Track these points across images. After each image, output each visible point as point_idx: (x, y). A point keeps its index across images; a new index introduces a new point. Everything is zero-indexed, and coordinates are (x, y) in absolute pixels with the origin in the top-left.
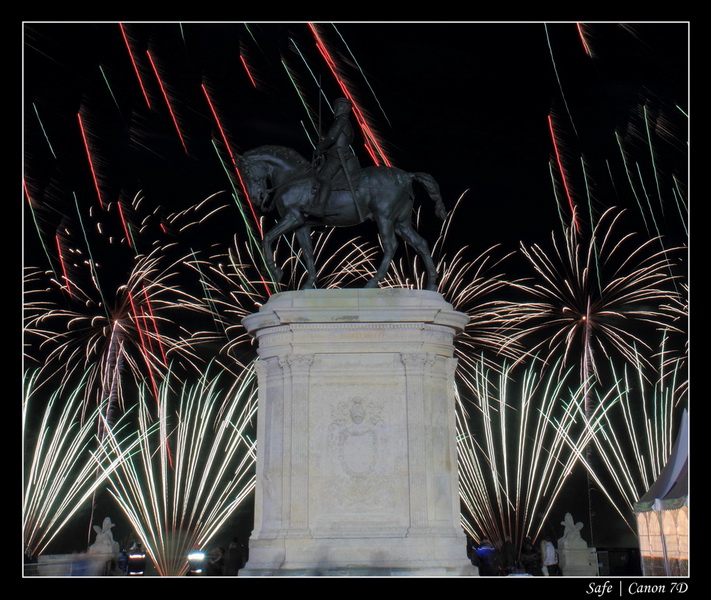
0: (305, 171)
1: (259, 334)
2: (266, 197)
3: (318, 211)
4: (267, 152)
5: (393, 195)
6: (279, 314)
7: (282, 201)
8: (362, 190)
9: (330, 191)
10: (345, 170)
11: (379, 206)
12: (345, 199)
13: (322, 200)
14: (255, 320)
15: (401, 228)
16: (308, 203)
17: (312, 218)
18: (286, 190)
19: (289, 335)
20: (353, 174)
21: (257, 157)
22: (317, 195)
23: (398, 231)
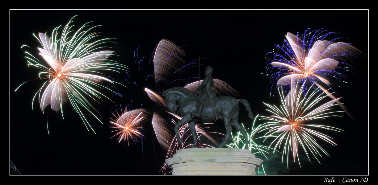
0: (193, 98)
1: (173, 166)
2: (176, 109)
3: (198, 115)
4: (176, 90)
5: (230, 108)
6: (181, 158)
7: (183, 111)
8: (217, 106)
9: (203, 106)
10: (210, 97)
11: (224, 113)
12: (210, 110)
13: (200, 110)
14: (171, 160)
15: (234, 123)
16: (194, 111)
17: (195, 118)
18: (184, 106)
19: (186, 167)
20: (213, 100)
21: (172, 92)
22: (198, 108)
23: (232, 124)
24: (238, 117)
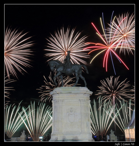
0: (61, 65)
1: (53, 95)
3: (64, 72)
4: (54, 61)
5: (78, 69)
6: (57, 92)
8: (72, 68)
9: (66, 68)
10: (69, 64)
11: (76, 71)
12: (69, 70)
14: (52, 93)
15: (80, 75)
16: (62, 71)
17: (63, 73)
18: (58, 68)
19: (58, 96)
20: (71, 65)
21: (52, 62)
22: (64, 69)
23: (79, 76)
24: (81, 73)
